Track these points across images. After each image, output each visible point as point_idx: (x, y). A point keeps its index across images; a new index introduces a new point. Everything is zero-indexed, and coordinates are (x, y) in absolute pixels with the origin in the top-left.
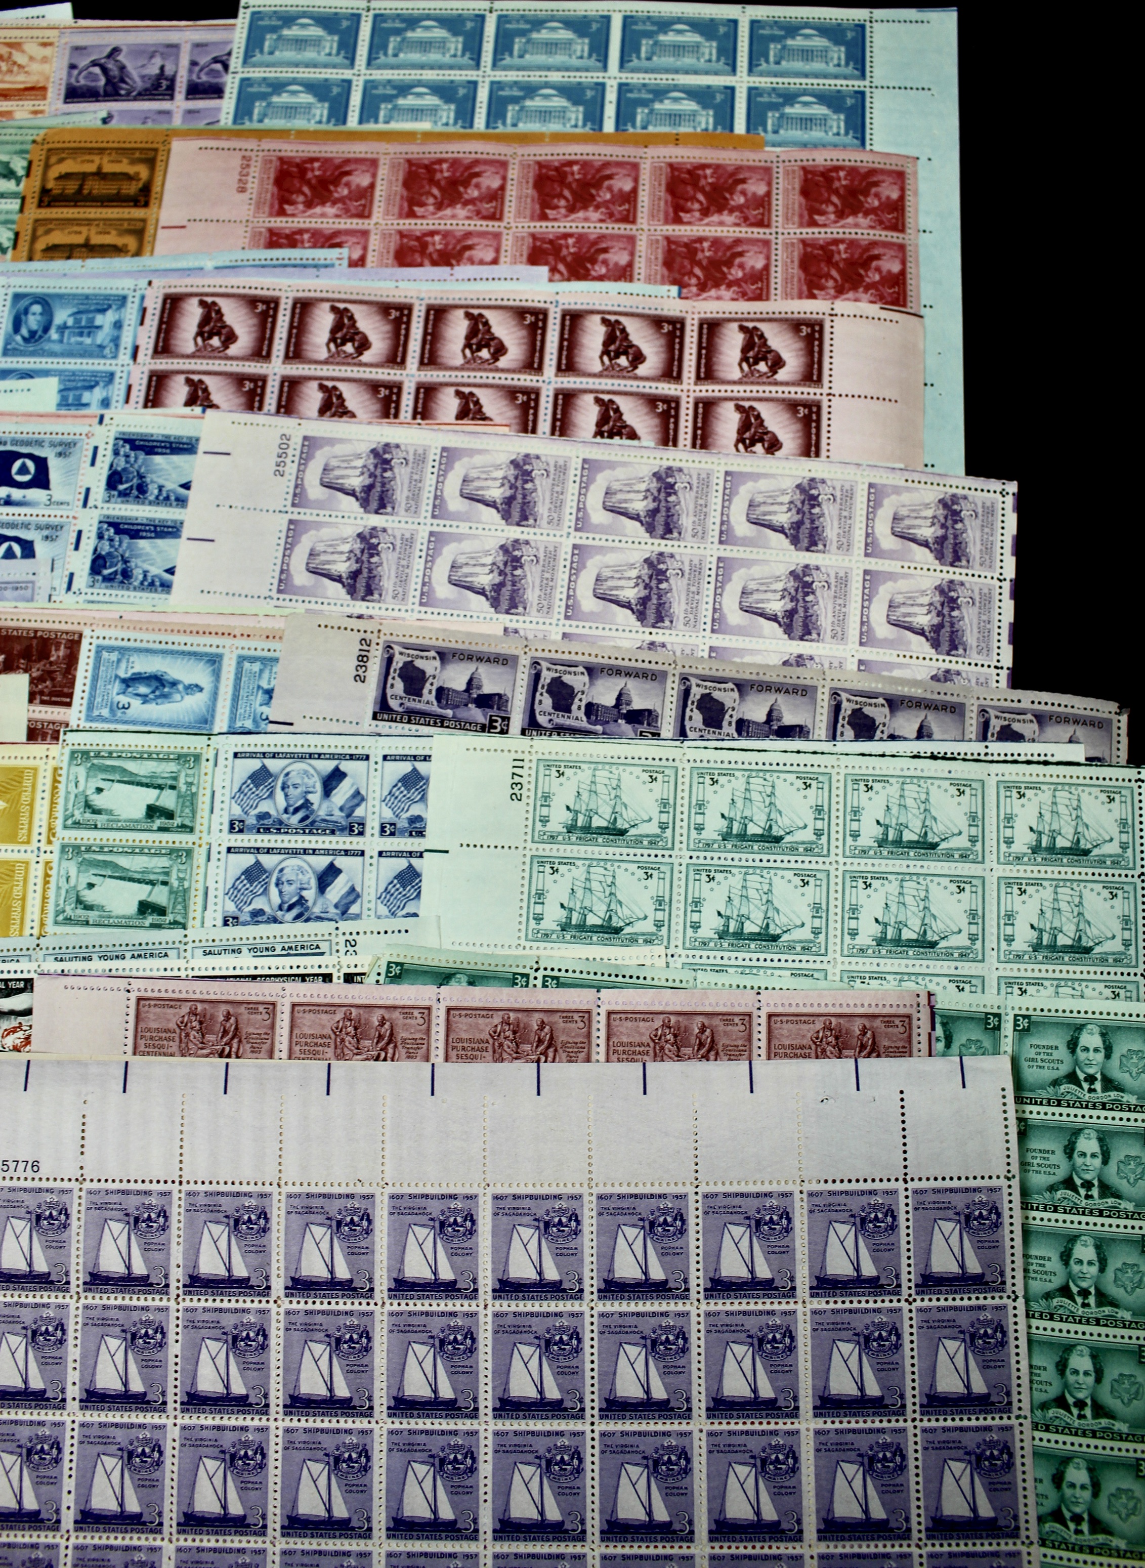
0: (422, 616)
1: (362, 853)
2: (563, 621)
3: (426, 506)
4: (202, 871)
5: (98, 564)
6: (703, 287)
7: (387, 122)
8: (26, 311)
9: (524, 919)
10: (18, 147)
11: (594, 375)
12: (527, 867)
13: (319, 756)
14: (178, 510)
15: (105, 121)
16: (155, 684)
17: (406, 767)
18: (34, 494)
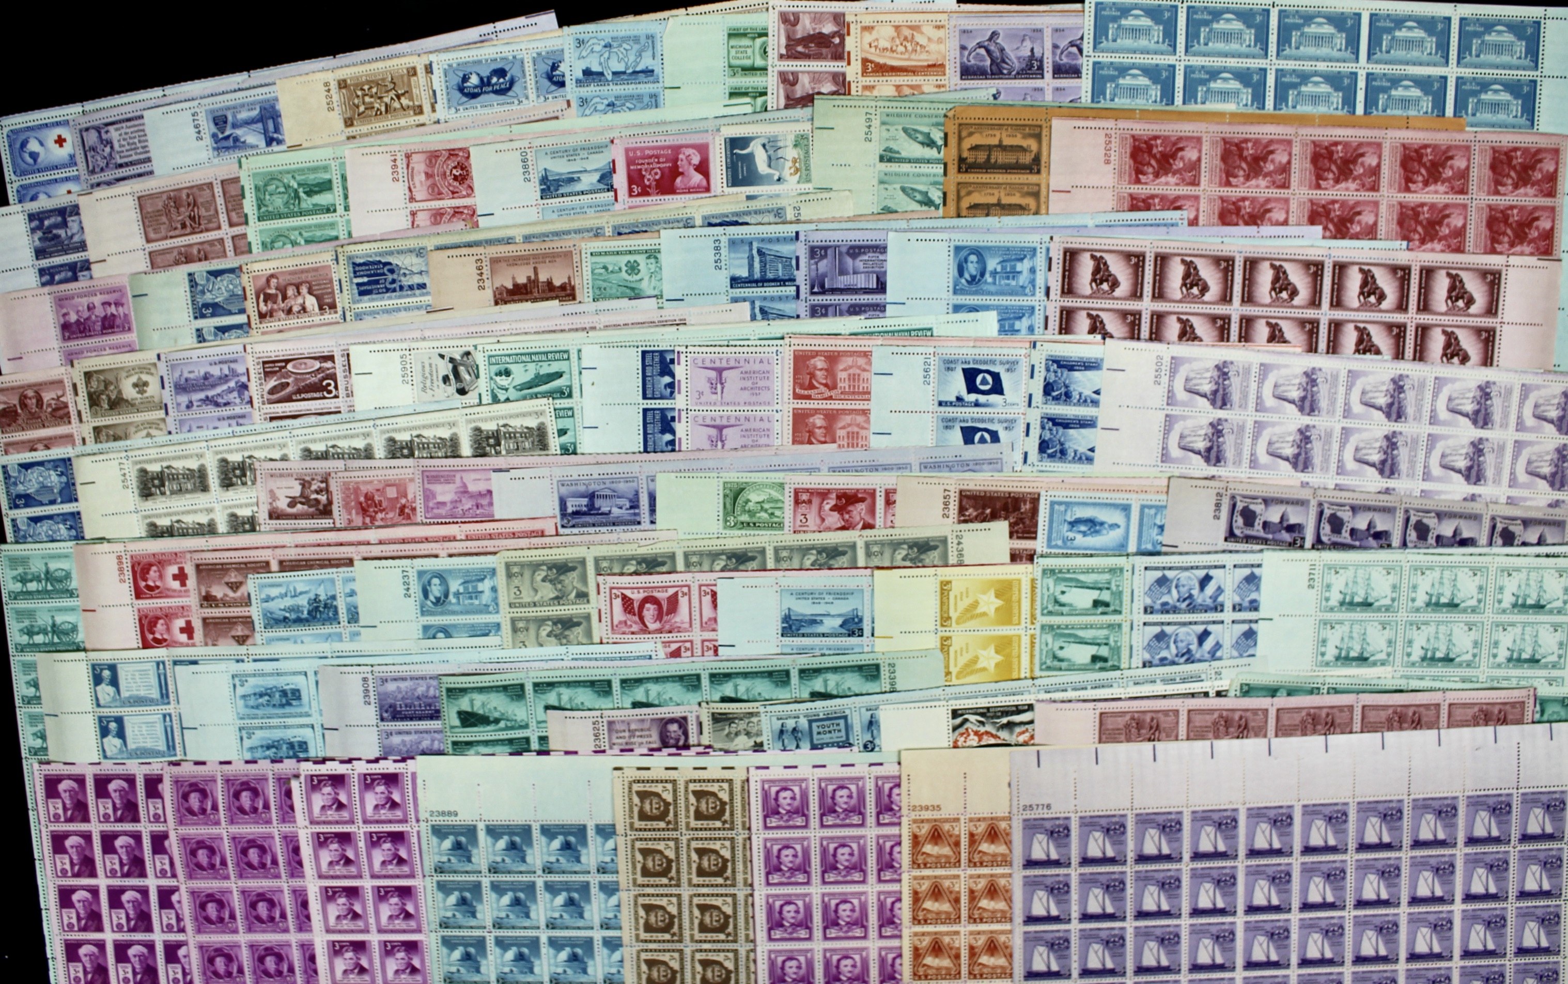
0: (1251, 475)
1: (1223, 623)
2: (1335, 477)
3: (1252, 404)
4: (1128, 636)
5: (1043, 446)
6: (1423, 242)
7: (1203, 103)
8: (966, 260)
9: (1315, 655)
10: (934, 120)
11: (1354, 310)
12: (1317, 628)
14: (1094, 409)
15: (995, 97)
16: (1090, 524)
17: (1247, 571)
18: (994, 398)
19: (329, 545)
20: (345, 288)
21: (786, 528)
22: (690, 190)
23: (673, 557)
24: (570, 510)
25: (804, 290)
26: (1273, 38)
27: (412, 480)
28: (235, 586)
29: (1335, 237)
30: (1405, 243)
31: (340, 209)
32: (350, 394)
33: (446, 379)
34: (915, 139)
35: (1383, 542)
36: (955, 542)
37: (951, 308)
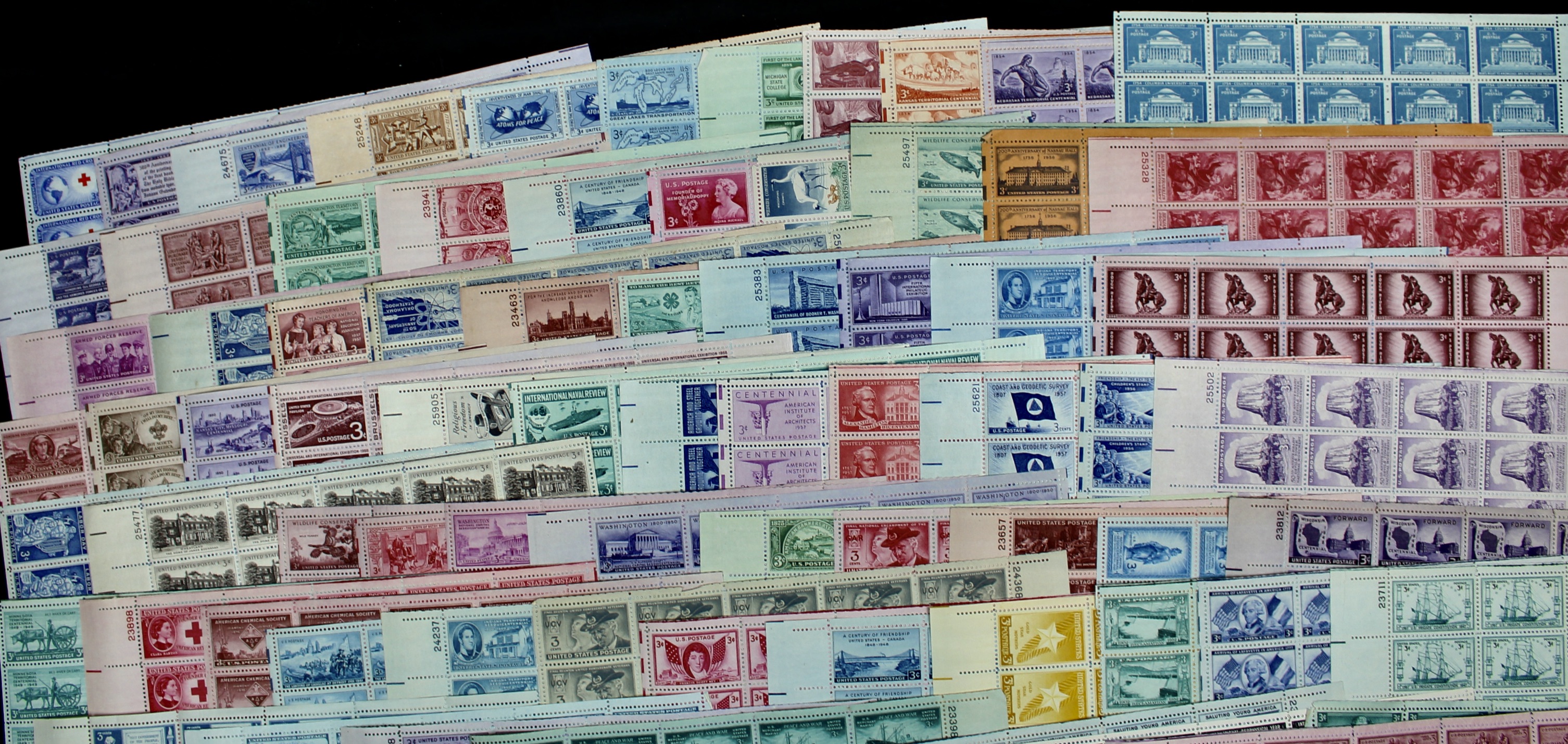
0: (1312, 492)
1: (1294, 647)
2: (1396, 489)
3: (1306, 418)
4: (1197, 667)
5: (1098, 471)
6: (1462, 247)
7: (1235, 119)
8: (1010, 284)
9: (1392, 679)
10: (971, 144)
11: (1401, 318)
12: (1392, 647)
14: (1148, 431)
15: (1031, 120)
16: (1150, 550)
17: (1315, 593)
18: (1045, 423)
19: (354, 596)
20: (374, 326)
21: (837, 566)
22: (727, 221)
23: (718, 600)
24: (609, 554)
25: (847, 319)
26: (1298, 53)
27: (443, 526)
28: (252, 642)
29: (1376, 247)
30: (1444, 249)
31: (370, 246)
32: (378, 436)
33: (479, 419)
34: (953, 164)
35: (1451, 555)
36: (1013, 574)
37: (996, 331)
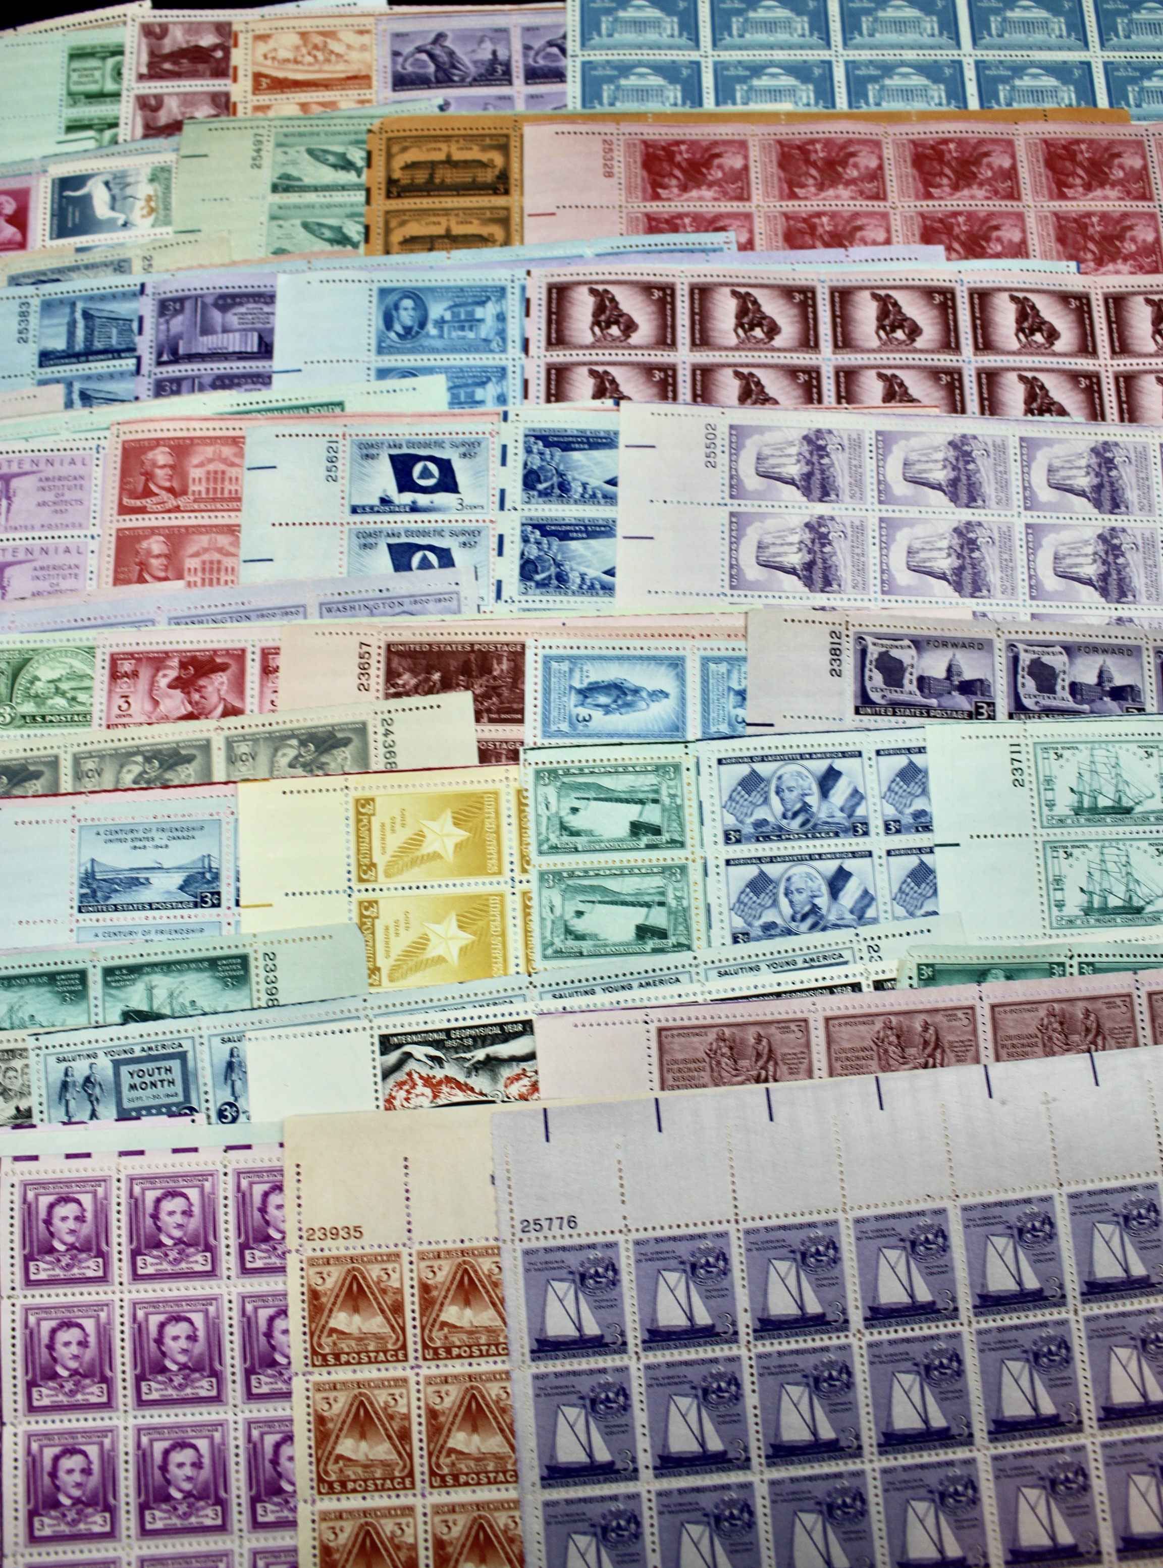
0: (887, 605)
1: (870, 854)
2: (1029, 602)
3: (871, 492)
4: (700, 887)
5: (528, 569)
6: (1100, 262)
7: (745, 103)
8: (397, 307)
9: (1045, 908)
10: (353, 137)
11: (1014, 353)
12: (1041, 854)
13: (811, 756)
14: (608, 508)
15: (442, 108)
16: (615, 692)
17: (900, 761)
18: (442, 498)
21: (96, 721)
25: (148, 359)
34: (325, 162)
36: (381, 730)
37: (373, 373)
